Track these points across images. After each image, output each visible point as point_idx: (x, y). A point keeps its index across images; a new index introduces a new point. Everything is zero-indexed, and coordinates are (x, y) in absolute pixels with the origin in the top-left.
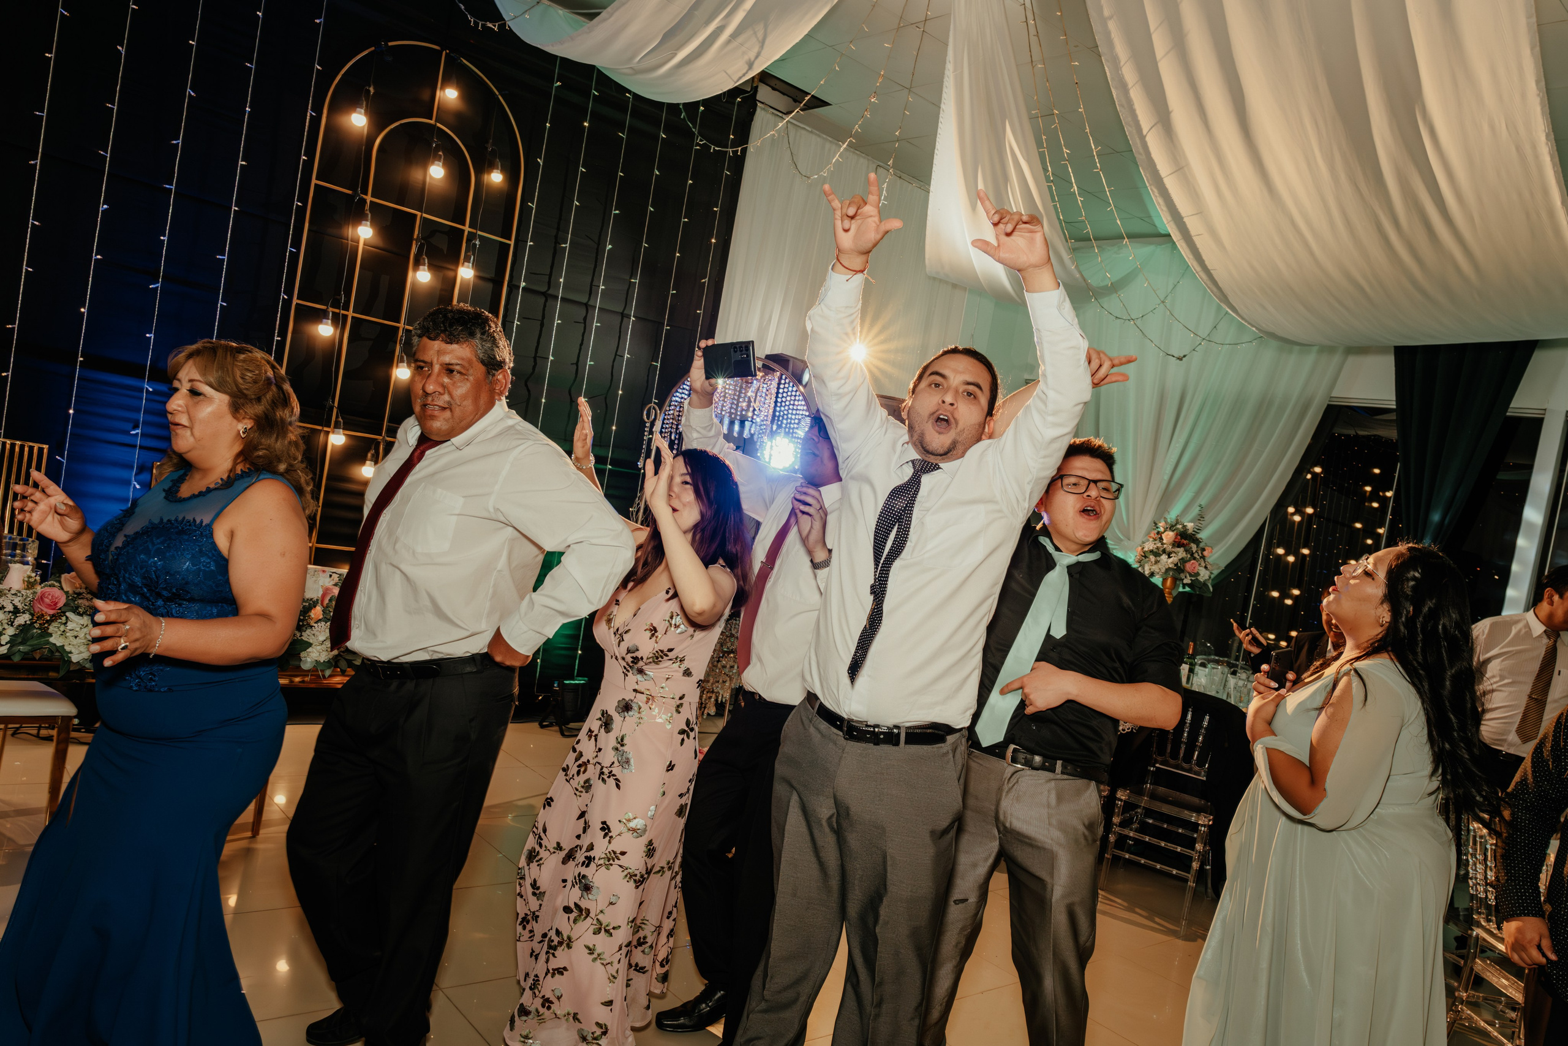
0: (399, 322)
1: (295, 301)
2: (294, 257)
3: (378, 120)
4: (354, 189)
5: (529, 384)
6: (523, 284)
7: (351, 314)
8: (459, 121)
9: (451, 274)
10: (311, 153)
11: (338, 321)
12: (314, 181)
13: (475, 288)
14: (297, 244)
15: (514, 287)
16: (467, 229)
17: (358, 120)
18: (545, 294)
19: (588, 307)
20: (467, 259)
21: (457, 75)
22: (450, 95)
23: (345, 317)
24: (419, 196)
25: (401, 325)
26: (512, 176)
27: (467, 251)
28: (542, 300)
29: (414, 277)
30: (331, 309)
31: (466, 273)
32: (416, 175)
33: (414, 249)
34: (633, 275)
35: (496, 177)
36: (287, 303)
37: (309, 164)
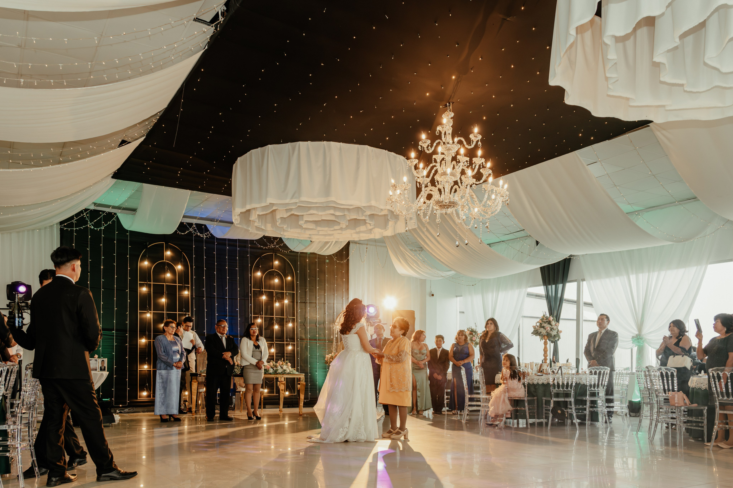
0: (273, 316)
1: (253, 316)
2: (251, 306)
3: (263, 273)
4: (260, 289)
5: (305, 324)
6: (299, 301)
7: (264, 316)
8: (279, 268)
9: (283, 302)
10: (251, 284)
11: (262, 318)
12: (252, 289)
13: (289, 305)
14: (251, 304)
15: (297, 303)
16: (285, 291)
17: (259, 274)
18: (304, 302)
19: (316, 303)
20: (286, 298)
21: (277, 258)
22: (276, 263)
23: (263, 317)
24: (273, 287)
25: (274, 316)
26: (293, 277)
27: (286, 296)
28: (304, 304)
29: (275, 305)
30: (260, 316)
31: (286, 302)
32: (272, 282)
33: (274, 299)
34: (325, 293)
35: (289, 278)
36: (251, 316)
37: (251, 286)
